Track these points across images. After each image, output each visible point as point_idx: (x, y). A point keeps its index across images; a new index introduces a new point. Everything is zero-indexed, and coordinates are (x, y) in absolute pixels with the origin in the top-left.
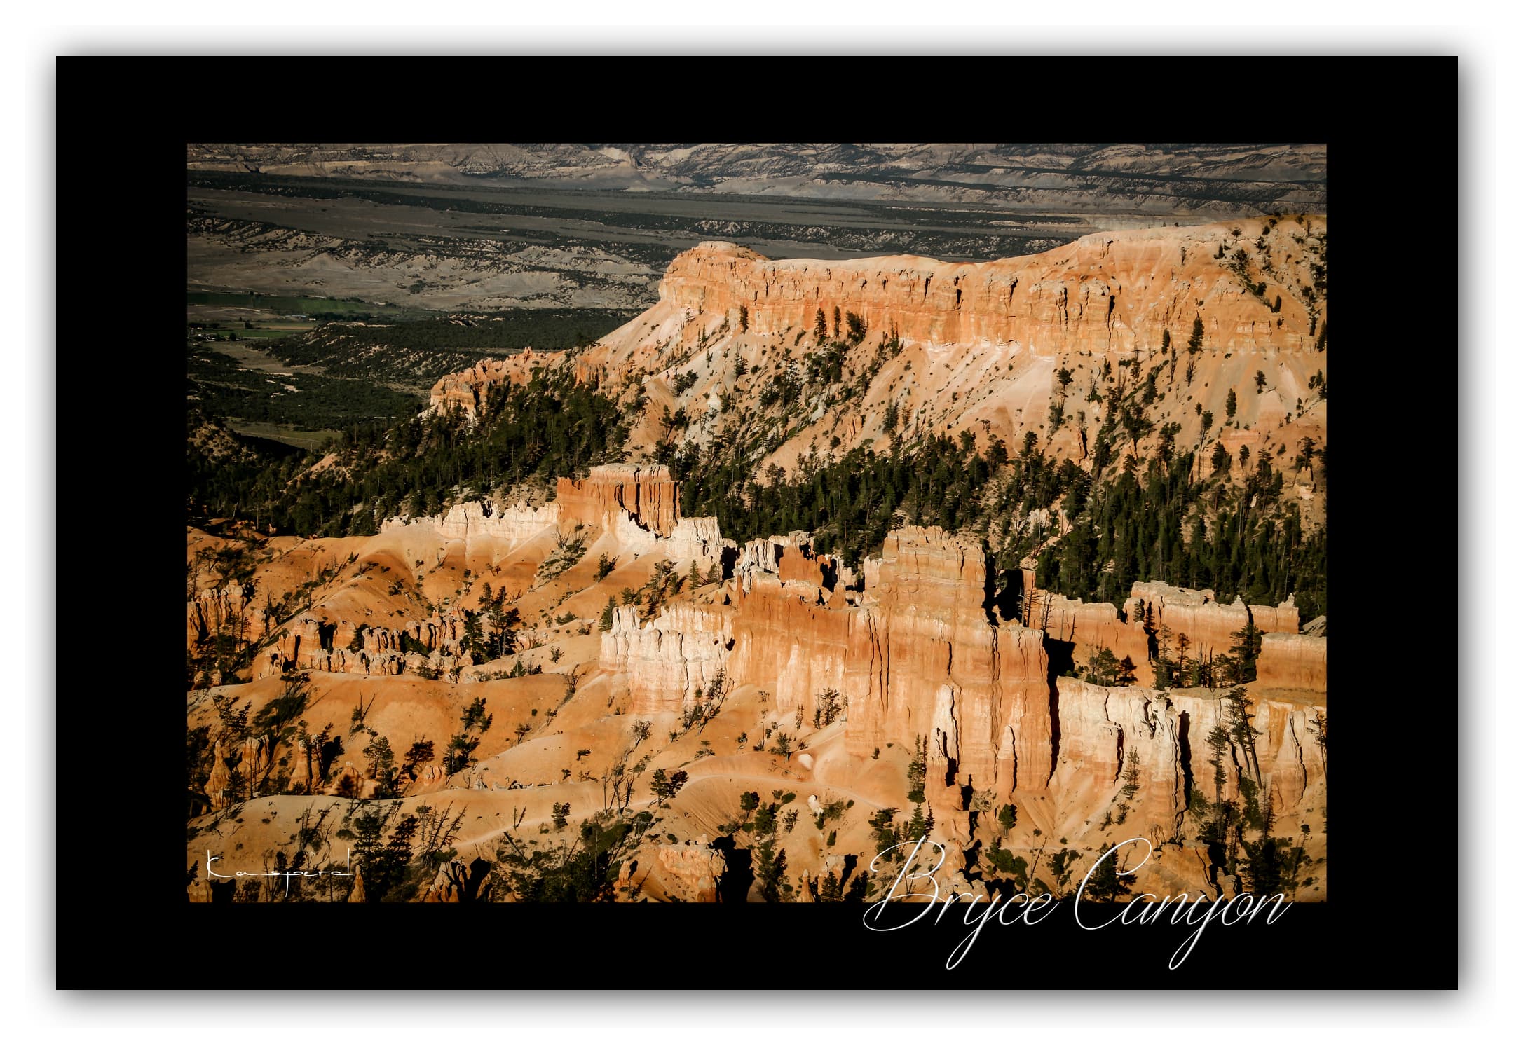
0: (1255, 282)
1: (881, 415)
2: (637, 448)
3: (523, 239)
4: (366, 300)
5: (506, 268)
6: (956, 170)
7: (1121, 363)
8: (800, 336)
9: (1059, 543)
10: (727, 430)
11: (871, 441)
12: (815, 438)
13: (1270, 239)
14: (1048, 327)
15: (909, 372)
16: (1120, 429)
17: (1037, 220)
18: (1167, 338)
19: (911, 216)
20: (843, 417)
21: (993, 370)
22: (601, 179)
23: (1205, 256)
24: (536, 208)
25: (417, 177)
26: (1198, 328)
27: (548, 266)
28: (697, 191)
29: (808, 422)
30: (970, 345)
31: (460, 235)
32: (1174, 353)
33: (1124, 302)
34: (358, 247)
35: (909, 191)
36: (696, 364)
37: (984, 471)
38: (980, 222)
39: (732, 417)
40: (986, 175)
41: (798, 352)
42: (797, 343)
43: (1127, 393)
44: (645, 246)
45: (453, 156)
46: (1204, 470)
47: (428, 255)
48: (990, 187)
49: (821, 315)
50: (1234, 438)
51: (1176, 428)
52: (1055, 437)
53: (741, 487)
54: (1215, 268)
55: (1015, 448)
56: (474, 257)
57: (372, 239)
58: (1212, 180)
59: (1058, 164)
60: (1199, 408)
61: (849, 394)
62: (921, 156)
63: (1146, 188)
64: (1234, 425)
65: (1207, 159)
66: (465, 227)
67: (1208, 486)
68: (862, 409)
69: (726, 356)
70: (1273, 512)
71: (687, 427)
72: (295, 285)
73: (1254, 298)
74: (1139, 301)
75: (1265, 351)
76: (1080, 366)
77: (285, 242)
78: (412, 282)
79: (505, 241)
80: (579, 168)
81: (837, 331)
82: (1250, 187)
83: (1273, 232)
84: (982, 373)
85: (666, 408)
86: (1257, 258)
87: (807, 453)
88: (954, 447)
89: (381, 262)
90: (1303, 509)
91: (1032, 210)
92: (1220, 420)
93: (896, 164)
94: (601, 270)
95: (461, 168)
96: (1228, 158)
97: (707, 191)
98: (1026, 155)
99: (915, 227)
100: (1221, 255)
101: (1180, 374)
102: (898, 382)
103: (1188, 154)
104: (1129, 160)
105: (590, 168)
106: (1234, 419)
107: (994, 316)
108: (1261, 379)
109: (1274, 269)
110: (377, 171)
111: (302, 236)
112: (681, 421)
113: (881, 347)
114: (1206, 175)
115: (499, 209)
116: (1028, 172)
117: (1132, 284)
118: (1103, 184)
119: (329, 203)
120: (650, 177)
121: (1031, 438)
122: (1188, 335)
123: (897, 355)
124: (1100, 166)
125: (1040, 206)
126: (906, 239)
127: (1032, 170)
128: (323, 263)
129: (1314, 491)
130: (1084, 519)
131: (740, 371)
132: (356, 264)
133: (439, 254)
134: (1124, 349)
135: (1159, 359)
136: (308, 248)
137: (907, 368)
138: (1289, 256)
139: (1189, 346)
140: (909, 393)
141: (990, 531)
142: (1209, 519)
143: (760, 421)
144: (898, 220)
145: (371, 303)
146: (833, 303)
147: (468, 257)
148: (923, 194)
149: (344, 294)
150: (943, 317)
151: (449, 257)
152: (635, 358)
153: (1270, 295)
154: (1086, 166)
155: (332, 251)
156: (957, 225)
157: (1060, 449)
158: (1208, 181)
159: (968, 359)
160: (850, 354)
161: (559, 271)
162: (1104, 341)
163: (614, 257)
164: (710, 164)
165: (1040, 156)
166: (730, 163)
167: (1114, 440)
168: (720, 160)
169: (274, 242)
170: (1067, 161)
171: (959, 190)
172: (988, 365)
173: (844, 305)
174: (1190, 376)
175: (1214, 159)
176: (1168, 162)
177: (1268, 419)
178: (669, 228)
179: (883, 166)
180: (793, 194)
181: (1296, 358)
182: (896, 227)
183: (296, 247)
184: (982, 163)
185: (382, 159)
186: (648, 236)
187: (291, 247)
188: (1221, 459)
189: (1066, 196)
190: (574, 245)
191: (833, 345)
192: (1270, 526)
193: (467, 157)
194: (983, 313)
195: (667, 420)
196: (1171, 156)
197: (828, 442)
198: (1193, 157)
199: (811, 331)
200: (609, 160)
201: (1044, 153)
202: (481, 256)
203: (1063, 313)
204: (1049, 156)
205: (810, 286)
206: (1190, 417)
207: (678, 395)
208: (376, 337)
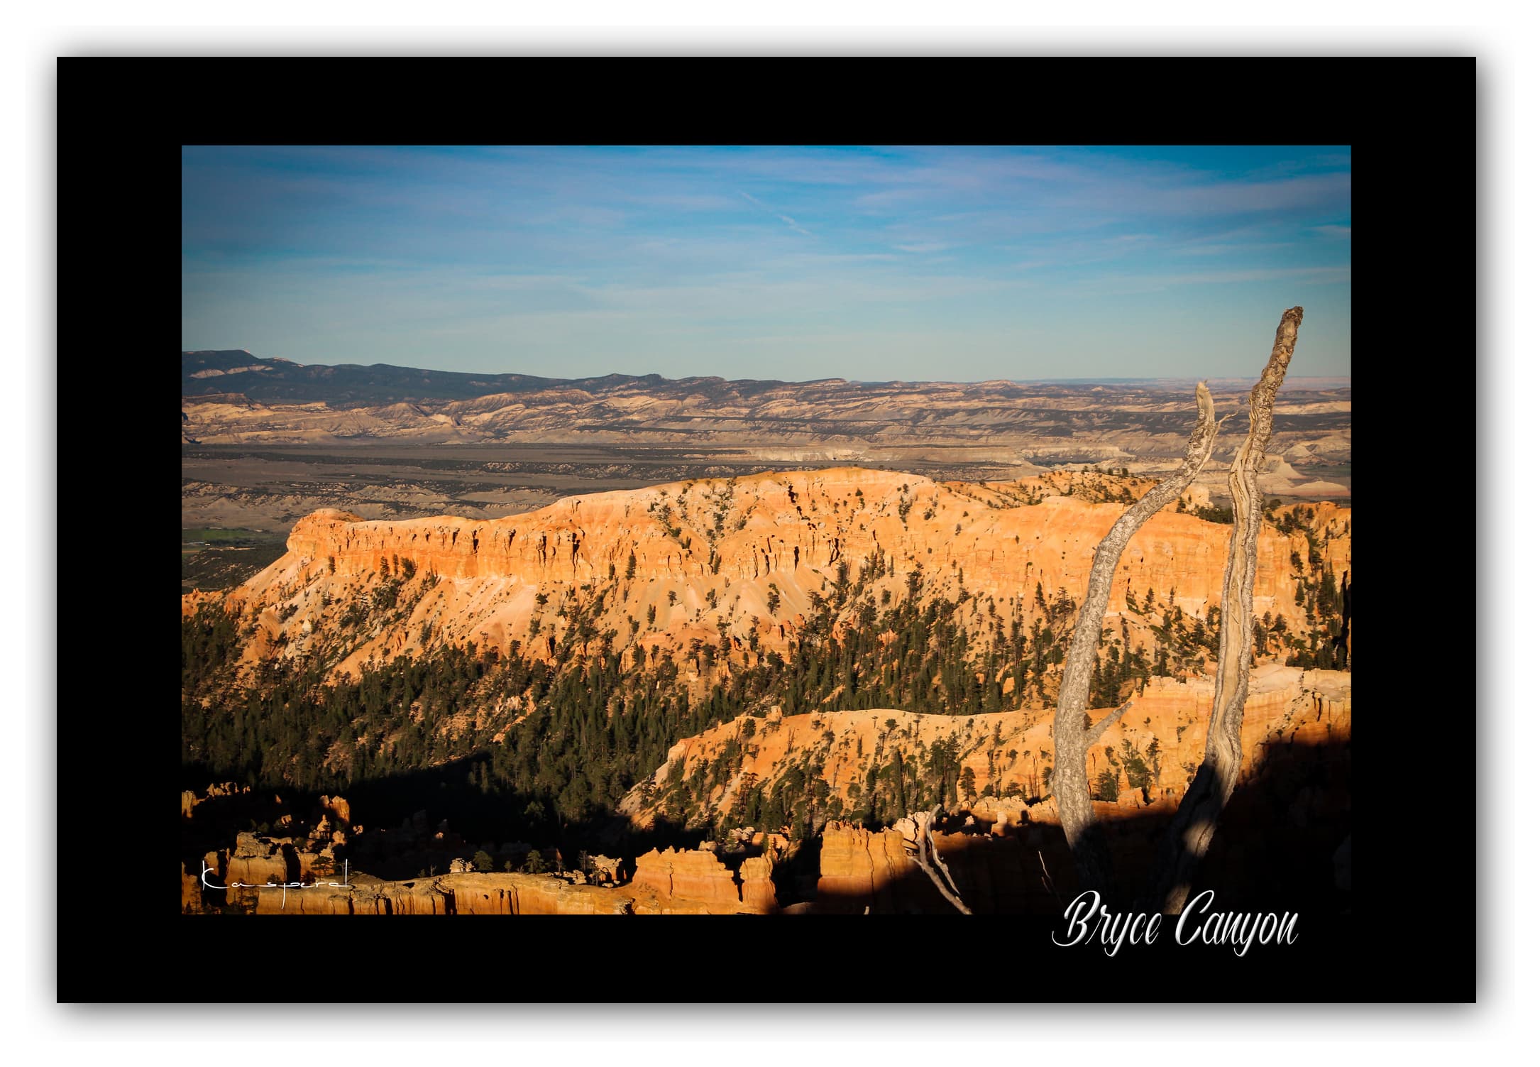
0: (674, 528)
1: (420, 631)
2: (247, 663)
3: (364, 481)
4: (250, 529)
5: (348, 502)
6: (670, 420)
7: (583, 588)
8: (371, 576)
9: (524, 721)
10: (314, 646)
11: (411, 650)
12: (373, 650)
13: (687, 497)
14: (531, 564)
15: (442, 599)
16: (577, 635)
17: (715, 452)
18: (613, 569)
19: (631, 454)
20: (393, 633)
21: (497, 597)
22: (431, 436)
23: (642, 510)
24: (376, 459)
25: (304, 440)
26: (633, 561)
27: (378, 499)
28: (494, 441)
29: (370, 638)
30: (484, 578)
31: (320, 480)
32: (617, 580)
33: (586, 545)
34: (247, 492)
35: (635, 436)
36: (298, 600)
37: (480, 670)
38: (677, 456)
39: (318, 636)
40: (689, 423)
41: (369, 587)
42: (368, 581)
43: (584, 609)
44: (448, 483)
45: (330, 425)
46: (628, 663)
47: (295, 495)
48: (689, 431)
49: (384, 560)
50: (649, 640)
51: (614, 633)
52: (533, 643)
53: (317, 688)
54: (647, 519)
55: (505, 650)
56: (326, 496)
57: (258, 486)
58: (838, 421)
59: (739, 414)
60: (630, 618)
61: (398, 616)
62: (648, 411)
63: (794, 428)
64: (653, 629)
65: (837, 406)
66: (325, 475)
67: (630, 675)
68: (407, 627)
69: (318, 592)
70: (670, 692)
71: (287, 645)
72: (202, 521)
73: (672, 539)
74: (596, 543)
75: (676, 576)
76: (554, 591)
77: (198, 491)
78: (283, 514)
79: (350, 483)
80: (416, 429)
81: (396, 571)
82: (862, 424)
83: (689, 491)
84: (491, 598)
85: (269, 633)
86: (678, 510)
87: (367, 660)
88: (463, 654)
89: (263, 502)
90: (691, 689)
91: (715, 446)
92: (643, 628)
93: (630, 417)
94: (413, 501)
95: (335, 433)
96: (851, 405)
97: (501, 442)
98: (717, 408)
99: (633, 461)
100: (653, 509)
101: (620, 595)
102: (433, 606)
103: (824, 404)
104: (786, 409)
105: (423, 429)
106: (653, 626)
107: (499, 557)
108: (672, 596)
109: (689, 518)
110: (277, 437)
111: (210, 487)
112: (283, 641)
113: (425, 582)
114: (836, 417)
115: (351, 461)
116: (717, 419)
117: (592, 531)
118: (766, 426)
119: (233, 462)
120: (464, 433)
121: (516, 644)
122: (626, 567)
123: (434, 587)
124: (767, 414)
125: (723, 443)
126: (626, 469)
127: (720, 418)
128: (222, 504)
129: (699, 675)
130: (546, 702)
131: (327, 603)
132: (246, 504)
133: (303, 495)
134: (585, 578)
135: (607, 584)
136: (214, 494)
137: (440, 596)
138: (699, 508)
139: (626, 574)
140: (440, 614)
141: (478, 714)
142: (628, 699)
143: (338, 638)
144: (623, 457)
145: (253, 531)
146: (393, 552)
147: (323, 496)
148: (644, 437)
149: (236, 525)
150: (464, 560)
151: (309, 496)
152: (267, 594)
153: (683, 536)
154: (757, 414)
155: (229, 496)
156: (661, 459)
157: (535, 652)
158: (834, 421)
159: (483, 588)
160: (404, 587)
161: (384, 502)
162: (570, 573)
163: (425, 491)
164: (506, 423)
165: (727, 408)
166: (520, 421)
167: (573, 643)
168: (513, 419)
169: (190, 491)
170: (745, 411)
171: (669, 433)
172: (495, 592)
173: (400, 552)
174: (626, 594)
175: (842, 406)
176: (811, 409)
177: (676, 625)
178: (466, 469)
179: (621, 419)
180: (558, 441)
181: (698, 580)
182: (619, 462)
183: (205, 494)
184: (688, 415)
185: (280, 429)
186: (449, 475)
187: (202, 494)
188: (639, 654)
189: (740, 435)
190: (398, 483)
191: (393, 581)
192: (668, 701)
193: (340, 425)
194: (491, 555)
195: (270, 640)
196: (813, 405)
197: (381, 653)
198: (827, 406)
199: (378, 572)
200: (436, 423)
201: (730, 406)
202: (333, 494)
203: (542, 553)
204: (733, 408)
205: (378, 540)
206: (624, 625)
207: (283, 622)
208: (234, 557)
